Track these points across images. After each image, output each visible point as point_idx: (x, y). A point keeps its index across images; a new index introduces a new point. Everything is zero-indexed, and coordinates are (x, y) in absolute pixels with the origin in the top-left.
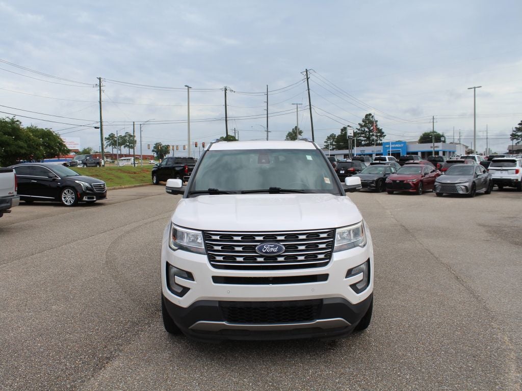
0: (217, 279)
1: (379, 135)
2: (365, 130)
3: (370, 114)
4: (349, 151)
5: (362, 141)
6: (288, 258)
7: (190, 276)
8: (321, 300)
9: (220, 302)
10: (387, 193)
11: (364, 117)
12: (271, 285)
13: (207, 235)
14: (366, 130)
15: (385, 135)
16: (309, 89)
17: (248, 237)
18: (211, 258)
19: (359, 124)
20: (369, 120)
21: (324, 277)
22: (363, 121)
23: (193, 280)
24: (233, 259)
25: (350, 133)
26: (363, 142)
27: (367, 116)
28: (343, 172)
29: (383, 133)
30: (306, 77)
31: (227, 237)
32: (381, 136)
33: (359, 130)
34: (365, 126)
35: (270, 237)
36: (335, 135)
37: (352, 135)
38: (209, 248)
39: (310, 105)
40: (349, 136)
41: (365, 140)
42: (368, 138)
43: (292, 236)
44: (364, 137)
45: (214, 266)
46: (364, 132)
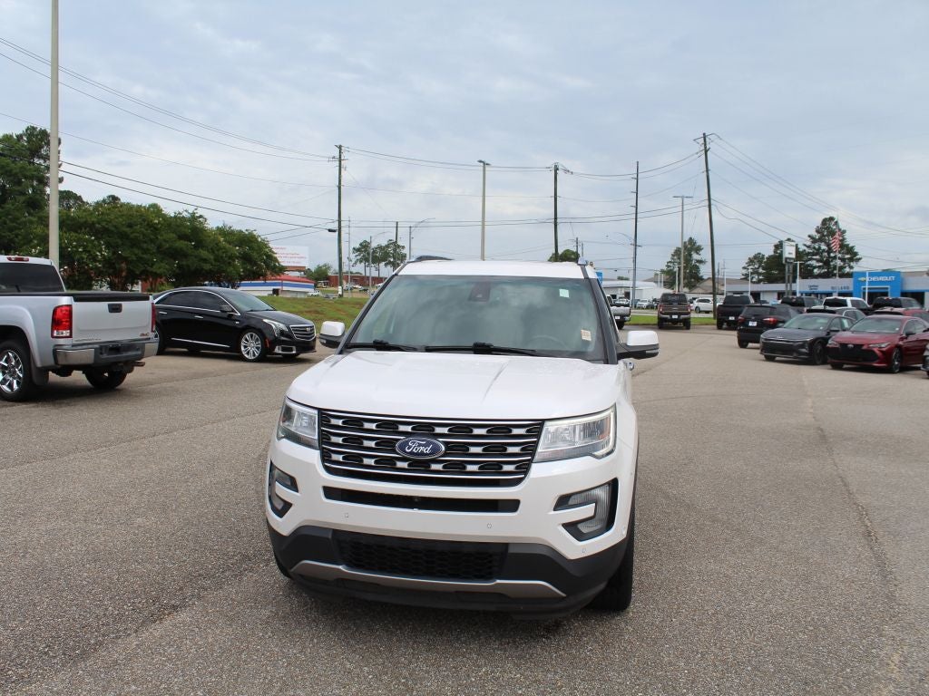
0: (331, 493)
1: (848, 259)
2: (820, 248)
3: (831, 219)
4: (787, 286)
5: (815, 267)
6: (449, 467)
7: (292, 484)
8: (506, 545)
9: (335, 532)
10: (829, 366)
11: (819, 223)
12: (416, 511)
13: (324, 415)
14: (824, 247)
15: (860, 259)
16: (707, 170)
17: (388, 424)
18: (325, 457)
19: (809, 236)
20: (828, 229)
21: (512, 505)
22: (818, 231)
23: (297, 491)
24: (357, 460)
25: (789, 252)
26: (816, 271)
27: (825, 221)
28: (755, 324)
29: (856, 254)
30: (703, 148)
31: (354, 421)
32: (851, 260)
33: (808, 247)
34: (821, 240)
35: (424, 428)
36: (763, 255)
37: (793, 256)
38: (324, 438)
39: (709, 199)
40: (786, 259)
41: (819, 267)
42: (827, 263)
43: (462, 428)
44: (818, 261)
45: (328, 470)
46: (818, 252)
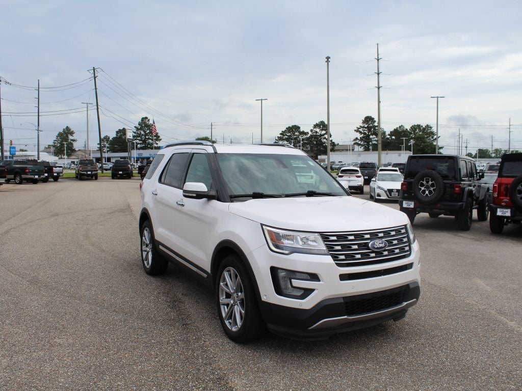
0: (343, 277)
1: (155, 139)
2: (141, 133)
3: (146, 118)
4: (129, 154)
5: (139, 144)
6: (390, 252)
7: (314, 277)
8: (408, 286)
9: (344, 298)
11: (140, 120)
12: (383, 277)
13: (325, 236)
14: (142, 133)
15: (161, 139)
16: (96, 89)
17: (359, 236)
18: (335, 257)
19: (135, 127)
20: (145, 124)
21: (411, 265)
22: (139, 125)
23: (319, 281)
24: (351, 257)
25: (130, 135)
26: (139, 146)
27: (143, 119)
29: (159, 137)
30: (93, 75)
31: (342, 237)
32: (157, 140)
33: (135, 133)
34: (141, 129)
35: (374, 235)
36: (109, 137)
37: (132, 138)
38: (330, 248)
39: (97, 105)
40: (128, 139)
41: (140, 144)
42: (144, 142)
43: (387, 233)
44: (140, 140)
45: (339, 265)
46: (139, 135)
